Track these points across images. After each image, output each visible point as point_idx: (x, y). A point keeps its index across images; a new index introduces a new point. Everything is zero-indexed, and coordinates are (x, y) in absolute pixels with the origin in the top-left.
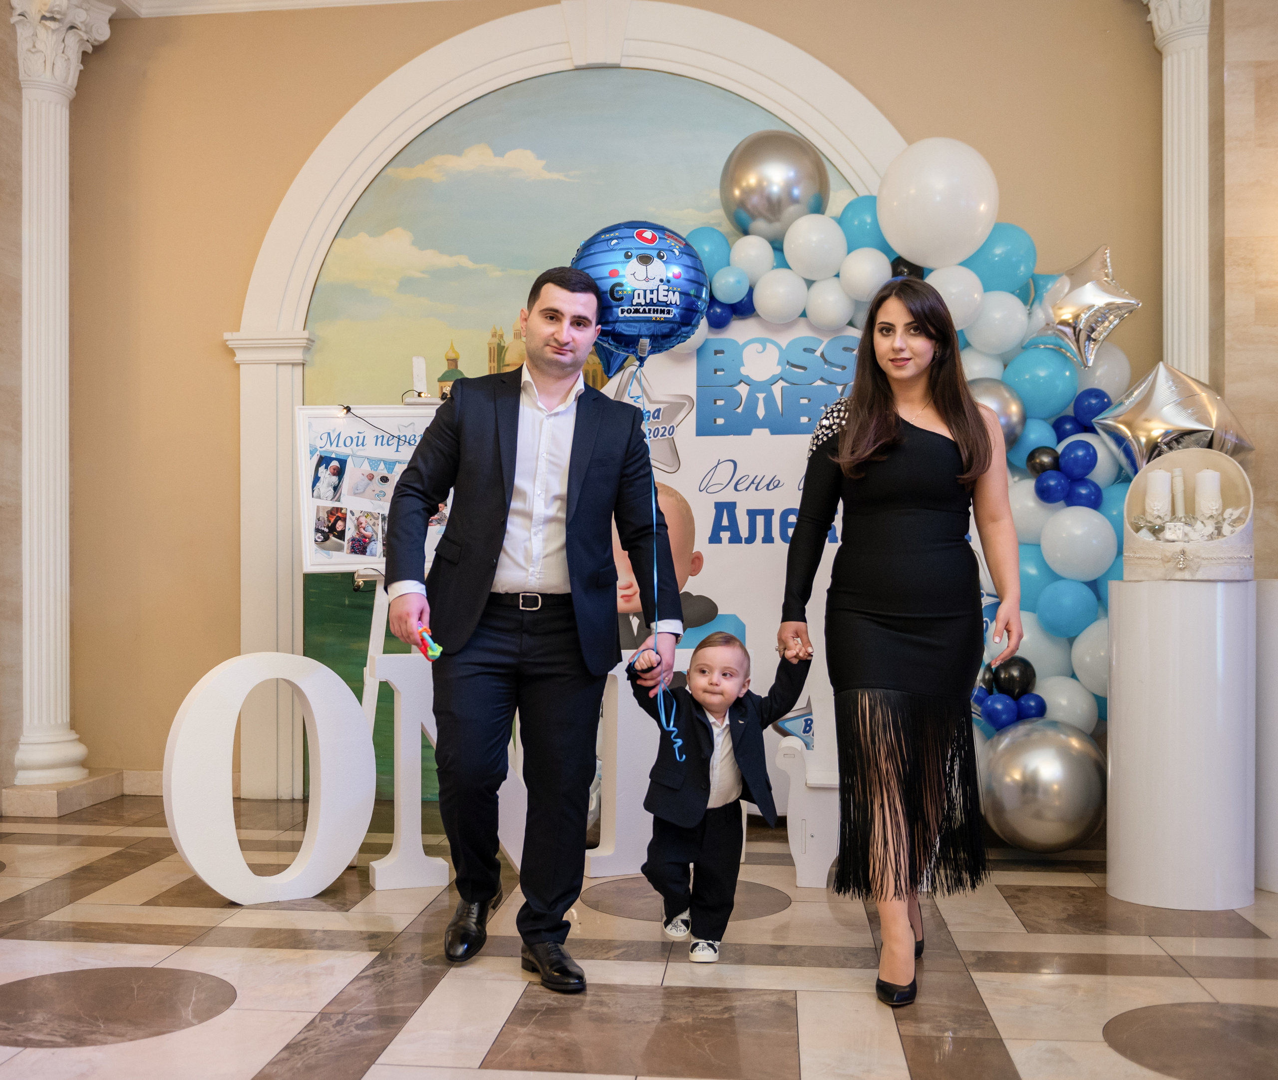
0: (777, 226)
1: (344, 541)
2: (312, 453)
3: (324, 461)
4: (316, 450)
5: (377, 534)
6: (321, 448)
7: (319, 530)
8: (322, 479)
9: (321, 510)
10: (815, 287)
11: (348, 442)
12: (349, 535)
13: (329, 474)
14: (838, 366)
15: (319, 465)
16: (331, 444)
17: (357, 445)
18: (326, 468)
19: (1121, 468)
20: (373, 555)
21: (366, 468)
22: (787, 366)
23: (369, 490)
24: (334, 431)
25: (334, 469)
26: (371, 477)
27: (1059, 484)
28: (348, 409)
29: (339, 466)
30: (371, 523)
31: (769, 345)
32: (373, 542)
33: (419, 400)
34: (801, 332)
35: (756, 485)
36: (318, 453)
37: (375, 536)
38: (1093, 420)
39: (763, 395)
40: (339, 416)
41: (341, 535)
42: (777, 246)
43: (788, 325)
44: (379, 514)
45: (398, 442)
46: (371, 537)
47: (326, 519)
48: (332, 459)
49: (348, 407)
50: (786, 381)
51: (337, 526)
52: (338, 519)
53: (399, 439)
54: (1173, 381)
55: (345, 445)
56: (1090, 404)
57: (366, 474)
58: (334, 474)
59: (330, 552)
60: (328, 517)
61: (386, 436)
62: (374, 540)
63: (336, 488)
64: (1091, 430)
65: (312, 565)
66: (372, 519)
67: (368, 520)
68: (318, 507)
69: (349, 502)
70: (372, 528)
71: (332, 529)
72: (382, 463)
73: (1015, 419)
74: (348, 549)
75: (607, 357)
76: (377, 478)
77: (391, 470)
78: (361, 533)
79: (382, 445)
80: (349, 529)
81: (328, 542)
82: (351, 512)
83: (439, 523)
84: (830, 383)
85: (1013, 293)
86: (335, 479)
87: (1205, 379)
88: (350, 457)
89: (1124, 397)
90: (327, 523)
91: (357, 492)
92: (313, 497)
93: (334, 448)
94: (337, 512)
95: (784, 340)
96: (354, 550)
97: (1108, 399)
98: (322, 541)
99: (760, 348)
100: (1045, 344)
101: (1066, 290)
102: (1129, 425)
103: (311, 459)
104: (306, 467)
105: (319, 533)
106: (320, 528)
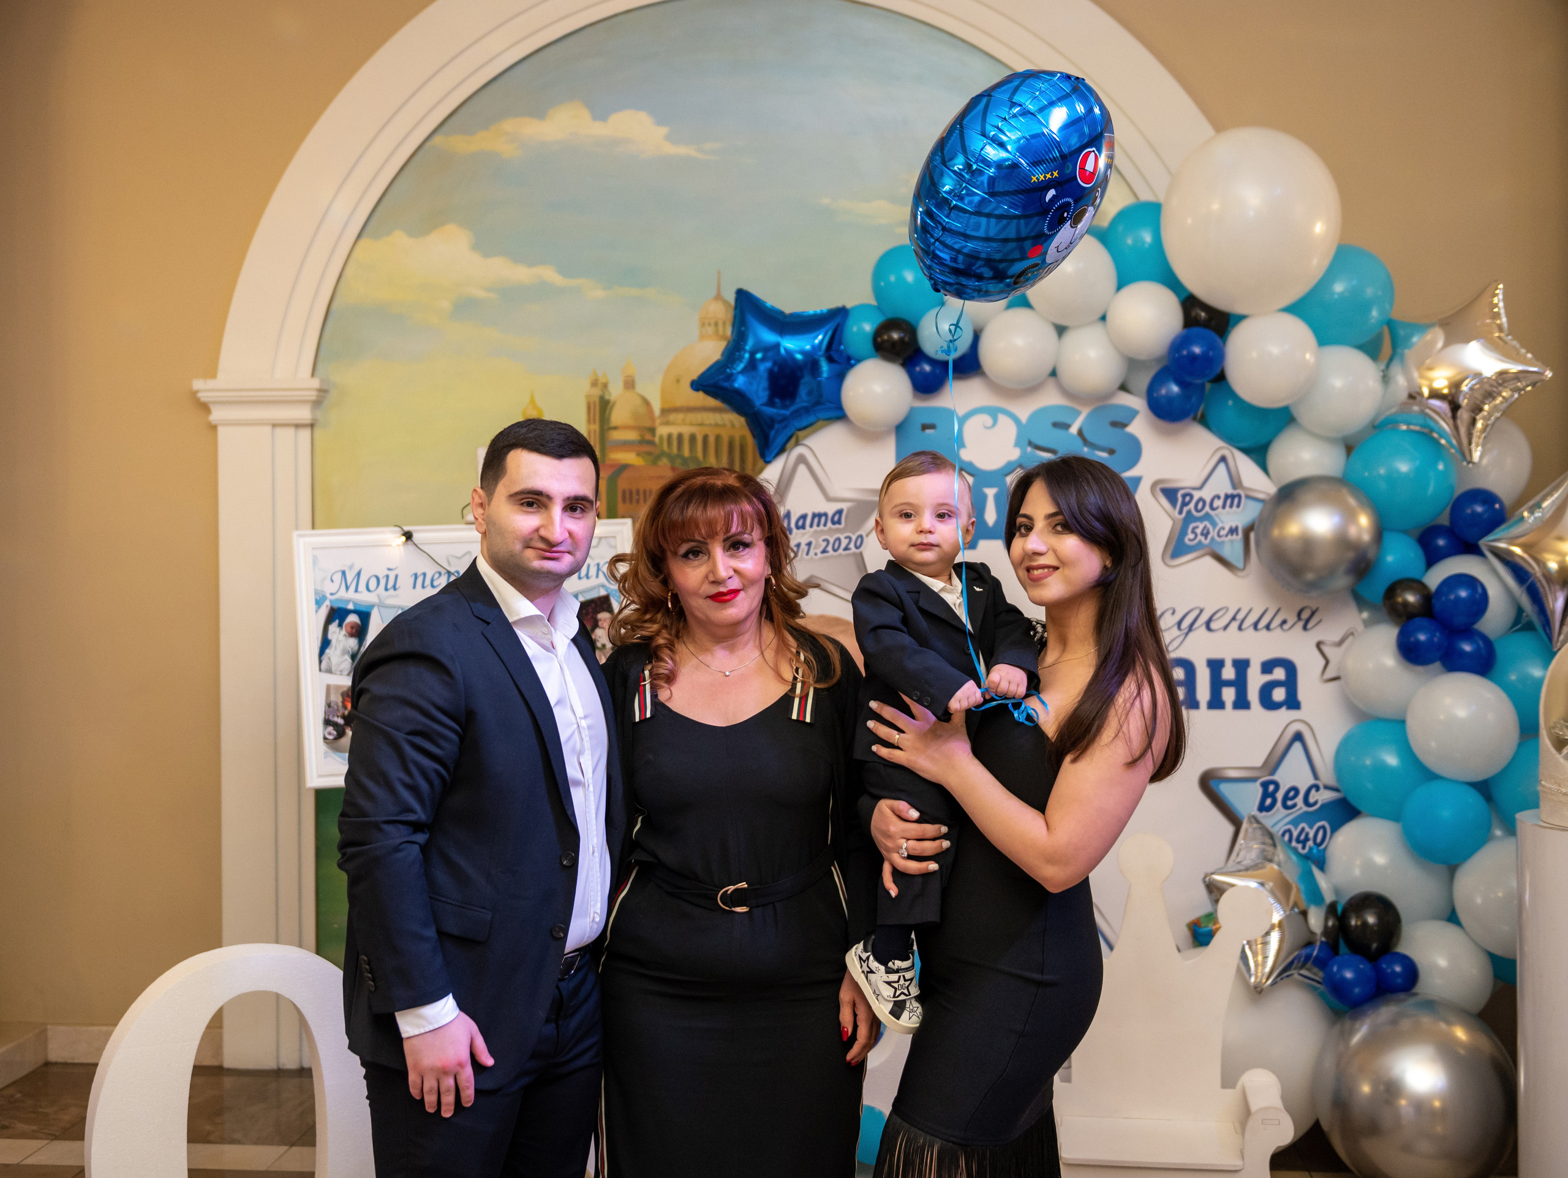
2: (319, 603)
4: (324, 598)
6: (332, 594)
8: (334, 642)
9: (332, 691)
10: (1069, 336)
11: (373, 584)
13: (345, 635)
15: (329, 621)
16: (347, 588)
17: (386, 589)
18: (340, 625)
19: (1520, 611)
22: (1029, 448)
24: (351, 567)
25: (352, 628)
27: (1431, 639)
28: (409, 536)
29: (360, 622)
31: (1001, 417)
34: (1051, 398)
36: (327, 603)
38: (1479, 540)
39: (994, 490)
43: (1027, 389)
47: (340, 704)
48: (348, 612)
49: (409, 532)
55: (368, 589)
56: (1474, 515)
58: (351, 635)
60: (345, 702)
61: (429, 574)
63: (356, 657)
64: (1477, 553)
65: (320, 776)
68: (328, 687)
73: (1366, 537)
75: (763, 433)
79: (423, 587)
85: (1358, 347)
86: (354, 643)
88: (378, 607)
89: (1525, 508)
90: (342, 711)
92: (320, 670)
93: (351, 594)
95: (1024, 410)
97: (1501, 509)
99: (989, 422)
100: (1408, 424)
101: (1440, 345)
102: (1533, 550)
103: (317, 612)
104: (308, 622)
105: (330, 725)
106: (331, 718)
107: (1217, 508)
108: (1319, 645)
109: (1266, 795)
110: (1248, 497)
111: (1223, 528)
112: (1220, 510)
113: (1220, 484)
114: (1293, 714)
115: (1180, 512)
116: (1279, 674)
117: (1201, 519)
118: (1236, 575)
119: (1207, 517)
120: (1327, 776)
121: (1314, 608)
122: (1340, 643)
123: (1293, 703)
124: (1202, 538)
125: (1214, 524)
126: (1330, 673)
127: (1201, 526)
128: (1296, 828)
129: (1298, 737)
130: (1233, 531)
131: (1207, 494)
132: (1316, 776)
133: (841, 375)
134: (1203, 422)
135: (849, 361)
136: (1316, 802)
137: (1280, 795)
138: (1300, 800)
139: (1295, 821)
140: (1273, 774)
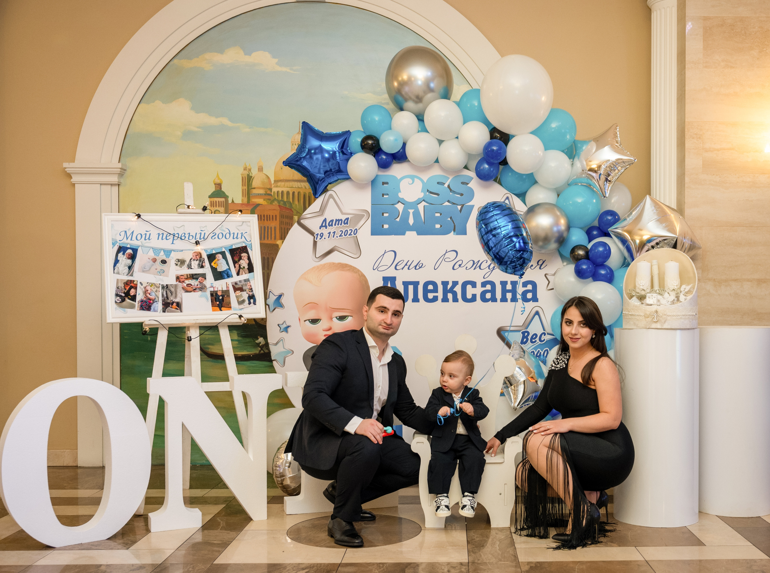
0: (420, 106)
1: (135, 302)
2: (114, 244)
3: (122, 249)
4: (117, 242)
5: (158, 298)
6: (120, 241)
7: (118, 295)
8: (120, 261)
9: (119, 282)
10: (443, 144)
11: (139, 237)
12: (138, 298)
13: (126, 258)
14: (458, 194)
16: (127, 239)
17: (145, 240)
18: (124, 254)
19: (624, 257)
20: (155, 311)
21: (151, 254)
22: (428, 193)
23: (153, 268)
24: (129, 230)
25: (129, 255)
26: (155, 260)
27: (589, 267)
28: (139, 216)
29: (132, 253)
30: (155, 290)
31: (416, 179)
32: (156, 303)
33: (188, 210)
34: (436, 172)
35: (408, 266)
36: (118, 244)
37: (157, 299)
38: (608, 230)
39: (413, 210)
40: (132, 220)
41: (134, 298)
42: (420, 118)
43: (426, 168)
44: (160, 284)
45: (174, 238)
46: (154, 300)
47: (123, 288)
48: (128, 248)
49: (139, 214)
50: (427, 202)
51: (131, 292)
52: (131, 287)
53: (174, 236)
54: (655, 207)
55: (137, 239)
56: (607, 219)
57: (151, 259)
58: (129, 258)
59: (126, 309)
60: (124, 287)
61: (165, 234)
62: (156, 302)
63: (130, 268)
64: (607, 235)
65: (113, 318)
66: (155, 287)
67: (152, 288)
68: (118, 280)
69: (138, 276)
70: (155, 294)
71: (127, 294)
72: (162, 251)
73: (563, 228)
74: (138, 307)
75: (314, 184)
76: (159, 261)
77: (168, 255)
78: (148, 297)
79: (162, 239)
80: (139, 294)
81: (124, 303)
82: (140, 283)
83: (200, 290)
84: (454, 204)
85: (563, 151)
86: (129, 262)
87: (674, 206)
88: (140, 247)
89: (626, 216)
90: (124, 290)
91: (144, 270)
92: (114, 273)
93: (129, 241)
94: (131, 283)
95: (425, 177)
96: (142, 308)
97: (618, 217)
98: (120, 302)
99: (411, 181)
100: (581, 183)
101: (594, 150)
102: (629, 232)
103: (113, 248)
104: (110, 253)
105: (118, 296)
106: (119, 293)
108: (545, 275)
109: (524, 337)
114: (535, 304)
116: (530, 287)
120: (548, 329)
121: (544, 260)
122: (554, 274)
123: (535, 299)
126: (550, 287)
128: (536, 351)
129: (537, 313)
132: (544, 330)
133: (347, 160)
134: (500, 183)
135: (351, 154)
136: (544, 340)
137: (529, 337)
138: (537, 339)
139: (535, 348)
140: (527, 328)
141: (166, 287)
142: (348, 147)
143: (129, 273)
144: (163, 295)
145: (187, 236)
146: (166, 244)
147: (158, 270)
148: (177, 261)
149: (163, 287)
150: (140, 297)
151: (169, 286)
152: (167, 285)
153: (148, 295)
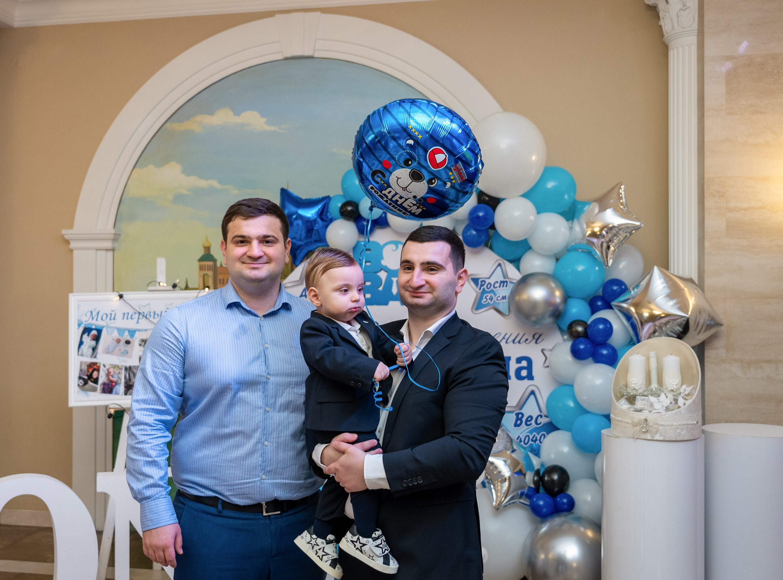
1: (98, 385)
2: (79, 325)
4: (82, 323)
5: (121, 380)
6: (85, 321)
7: (81, 377)
8: (85, 342)
9: (83, 364)
11: (104, 317)
13: (90, 340)
16: (93, 319)
17: (111, 320)
18: (88, 335)
20: (116, 394)
21: (115, 335)
23: (117, 349)
24: (95, 310)
25: (93, 337)
26: (118, 341)
27: (586, 347)
29: (97, 334)
30: (117, 372)
31: (400, 246)
32: (118, 385)
36: (83, 325)
37: (119, 381)
38: (612, 302)
41: (96, 381)
44: (123, 366)
46: (117, 382)
47: (86, 370)
48: (93, 329)
51: (93, 375)
52: (94, 370)
53: (139, 315)
55: (102, 320)
56: (613, 289)
57: (115, 339)
58: (93, 340)
59: (88, 392)
60: (88, 369)
61: (130, 313)
63: (94, 349)
64: (610, 308)
65: (75, 401)
66: (118, 369)
67: (115, 370)
68: (81, 362)
70: (118, 376)
71: (90, 377)
72: (126, 331)
74: (100, 390)
76: (123, 342)
77: (132, 336)
78: (110, 379)
79: (127, 319)
80: (102, 377)
81: (87, 386)
82: (104, 366)
85: (559, 214)
86: (94, 343)
88: (105, 328)
90: (87, 373)
91: (108, 351)
92: (78, 355)
93: (94, 322)
94: (94, 365)
96: (104, 391)
98: (83, 386)
99: (393, 248)
100: (581, 249)
101: (597, 212)
103: (78, 329)
104: (74, 334)
105: (81, 379)
106: (82, 376)
107: (497, 287)
108: (542, 351)
109: (517, 419)
110: (511, 282)
111: (499, 297)
112: (498, 288)
113: (498, 277)
114: (530, 382)
115: (480, 289)
116: (524, 363)
117: (489, 292)
118: (505, 318)
119: (492, 291)
120: (545, 411)
121: (540, 334)
122: (551, 350)
123: (530, 377)
124: (490, 301)
125: (495, 295)
126: (546, 364)
127: (489, 295)
128: (531, 434)
129: (533, 393)
130: (504, 298)
131: (492, 280)
132: (541, 411)
133: (326, 227)
134: (491, 248)
135: (331, 220)
136: (541, 423)
137: (524, 420)
138: (533, 422)
139: (531, 432)
140: (521, 409)
141: (129, 369)
142: (327, 212)
143: (93, 354)
144: (125, 377)
145: (152, 314)
146: (131, 324)
147: (122, 351)
148: (141, 341)
149: (126, 369)
150: (102, 379)
151: (132, 368)
152: (130, 367)
153: (111, 377)
